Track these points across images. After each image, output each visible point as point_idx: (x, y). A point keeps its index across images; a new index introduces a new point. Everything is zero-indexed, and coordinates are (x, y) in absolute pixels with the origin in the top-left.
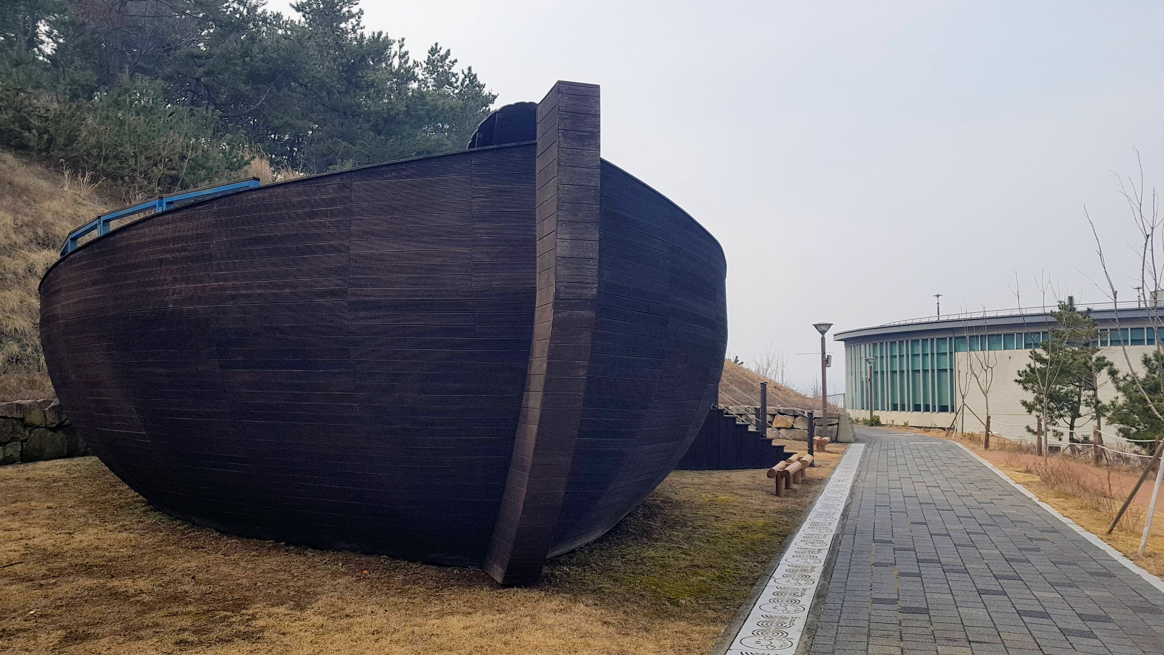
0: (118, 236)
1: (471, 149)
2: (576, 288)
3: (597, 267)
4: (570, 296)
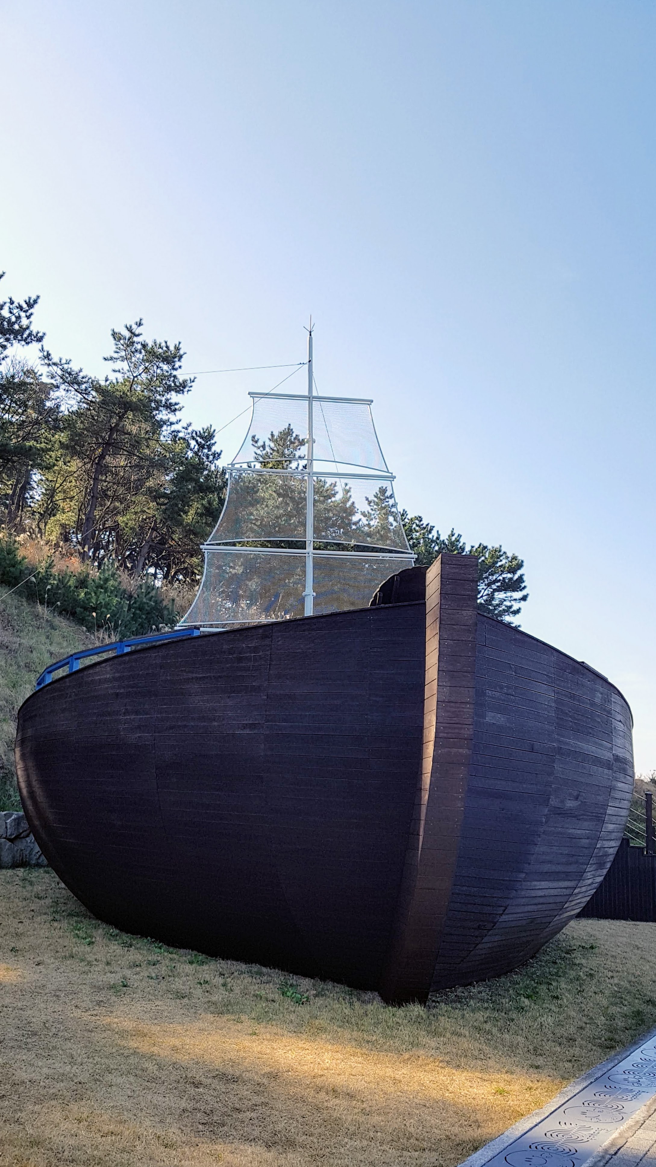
0: (85, 673)
1: (374, 607)
2: (454, 728)
3: (472, 711)
4: (449, 735)
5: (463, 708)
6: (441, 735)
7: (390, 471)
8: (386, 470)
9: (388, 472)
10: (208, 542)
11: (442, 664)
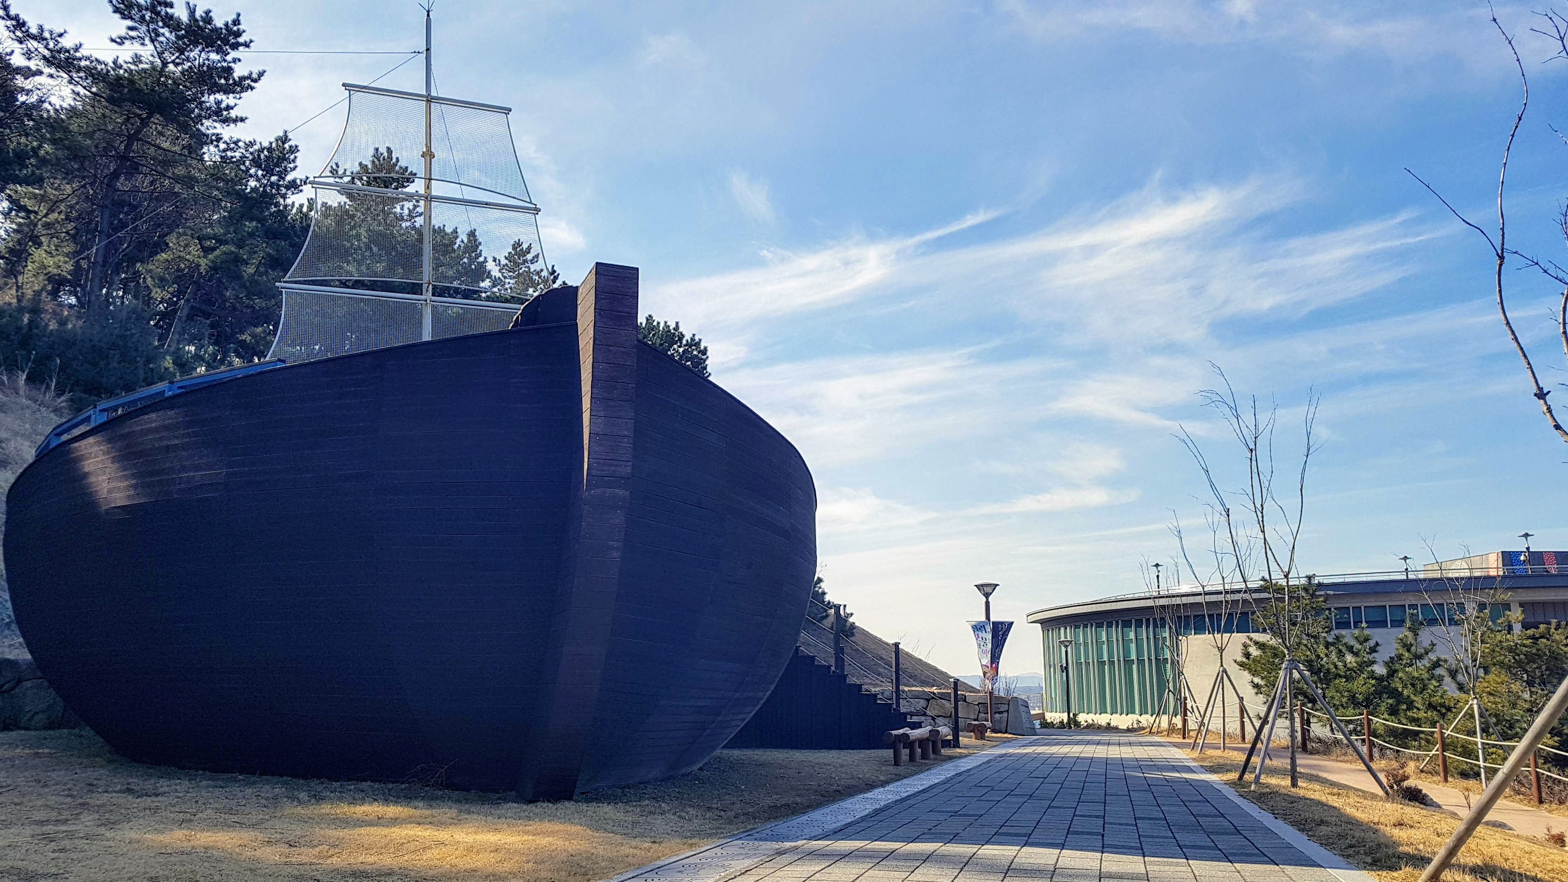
1: (515, 329)
2: (611, 465)
3: (631, 446)
4: (603, 474)
5: (620, 442)
6: (594, 472)
7: (533, 202)
8: (529, 200)
9: (531, 203)
10: (286, 279)
11: (596, 391)
